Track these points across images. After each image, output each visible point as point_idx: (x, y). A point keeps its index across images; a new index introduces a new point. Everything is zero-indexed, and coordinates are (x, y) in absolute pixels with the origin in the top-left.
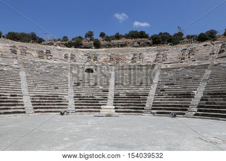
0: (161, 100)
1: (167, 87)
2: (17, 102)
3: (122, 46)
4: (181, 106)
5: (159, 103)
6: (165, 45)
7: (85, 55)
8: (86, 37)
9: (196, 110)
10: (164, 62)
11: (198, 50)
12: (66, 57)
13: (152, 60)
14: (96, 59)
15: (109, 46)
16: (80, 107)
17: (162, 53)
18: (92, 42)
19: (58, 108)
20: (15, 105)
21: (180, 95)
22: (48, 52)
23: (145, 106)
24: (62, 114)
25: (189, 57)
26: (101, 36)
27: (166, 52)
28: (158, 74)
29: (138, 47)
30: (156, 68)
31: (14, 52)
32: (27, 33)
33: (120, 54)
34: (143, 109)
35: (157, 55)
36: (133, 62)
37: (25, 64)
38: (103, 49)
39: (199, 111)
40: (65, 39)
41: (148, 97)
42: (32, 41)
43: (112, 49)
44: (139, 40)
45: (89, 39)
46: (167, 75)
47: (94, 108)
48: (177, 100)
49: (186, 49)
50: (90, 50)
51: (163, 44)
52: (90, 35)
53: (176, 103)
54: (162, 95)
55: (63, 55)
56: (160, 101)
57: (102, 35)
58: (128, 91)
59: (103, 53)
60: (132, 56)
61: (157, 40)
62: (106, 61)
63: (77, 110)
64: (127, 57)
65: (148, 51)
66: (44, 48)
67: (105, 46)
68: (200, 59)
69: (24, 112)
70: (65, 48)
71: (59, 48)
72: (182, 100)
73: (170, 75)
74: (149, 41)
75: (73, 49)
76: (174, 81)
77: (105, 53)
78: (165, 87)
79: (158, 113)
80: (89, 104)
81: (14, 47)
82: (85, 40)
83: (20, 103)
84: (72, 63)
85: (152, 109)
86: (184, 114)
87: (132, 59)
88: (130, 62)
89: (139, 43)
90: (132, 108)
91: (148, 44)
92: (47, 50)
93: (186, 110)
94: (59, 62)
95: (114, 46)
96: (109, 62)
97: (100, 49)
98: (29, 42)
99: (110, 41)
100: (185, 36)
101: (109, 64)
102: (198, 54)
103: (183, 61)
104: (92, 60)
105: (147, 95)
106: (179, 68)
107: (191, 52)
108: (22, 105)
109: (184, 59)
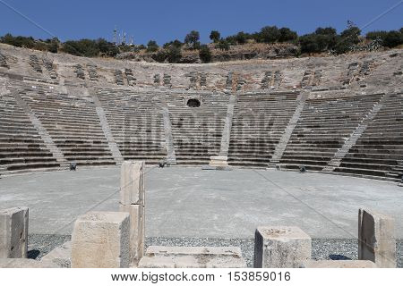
0: (295, 150)
1: (309, 130)
2: (104, 150)
3: (248, 56)
4: (320, 159)
5: (291, 154)
6: (323, 54)
7: (187, 76)
8: (186, 41)
9: (338, 164)
10: (314, 88)
11: (376, 66)
12: (157, 81)
13: (294, 83)
14: (203, 82)
15: (227, 58)
16: (183, 157)
17: (314, 70)
18: (197, 51)
19: (154, 159)
20: (101, 155)
21: (324, 142)
22: (129, 72)
23: (270, 157)
24: (161, 166)
25: (358, 79)
26: (211, 37)
27: (322, 67)
28: (300, 109)
29: (274, 58)
30: (299, 98)
31: (81, 76)
32: (92, 39)
33: (244, 72)
34: (268, 161)
35: (306, 74)
36: (263, 87)
37: (99, 96)
38: (215, 64)
39: (342, 165)
40: (153, 46)
41: (278, 145)
42: (101, 53)
43: (231, 62)
44: (277, 45)
45: (191, 45)
46: (312, 110)
47: (201, 159)
48: (317, 150)
49: (356, 64)
50: (194, 65)
51: (319, 52)
52: (193, 37)
53: (315, 154)
54: (299, 143)
55: (152, 77)
56: (293, 151)
57: (214, 36)
58: (250, 136)
59: (215, 71)
60: (262, 76)
61: (309, 45)
62: (219, 87)
63: (178, 161)
64: (254, 78)
65: (291, 66)
66: (120, 64)
67: (219, 58)
68: (376, 83)
69: (114, 163)
70: (153, 64)
71: (144, 63)
72: (323, 151)
73: (318, 110)
74: (295, 47)
75: (165, 65)
76: (322, 121)
77: (218, 71)
78: (305, 130)
79: (287, 167)
80: (195, 153)
81: (79, 67)
82: (184, 46)
83: (107, 152)
84: (167, 90)
85: (281, 162)
86: (321, 169)
87: (263, 81)
88: (258, 86)
89: (277, 51)
90: (253, 160)
91: (294, 53)
92: (126, 70)
93: (325, 164)
94: (147, 90)
95: (234, 57)
96: (225, 87)
97: (210, 64)
98: (96, 55)
99: (227, 49)
100: (363, 35)
101: (225, 90)
102: (374, 73)
103: (346, 85)
104: (198, 84)
105: (277, 143)
106: (335, 99)
107: (365, 68)
108: (110, 155)
109: (348, 83)
